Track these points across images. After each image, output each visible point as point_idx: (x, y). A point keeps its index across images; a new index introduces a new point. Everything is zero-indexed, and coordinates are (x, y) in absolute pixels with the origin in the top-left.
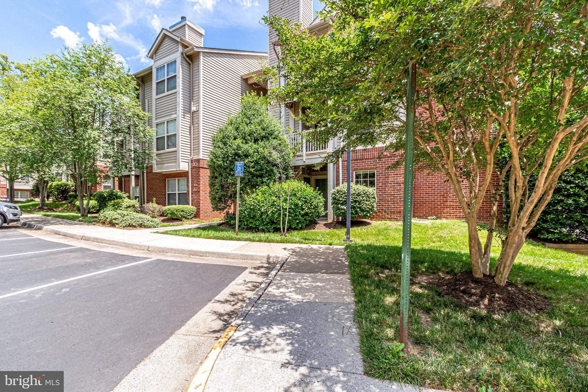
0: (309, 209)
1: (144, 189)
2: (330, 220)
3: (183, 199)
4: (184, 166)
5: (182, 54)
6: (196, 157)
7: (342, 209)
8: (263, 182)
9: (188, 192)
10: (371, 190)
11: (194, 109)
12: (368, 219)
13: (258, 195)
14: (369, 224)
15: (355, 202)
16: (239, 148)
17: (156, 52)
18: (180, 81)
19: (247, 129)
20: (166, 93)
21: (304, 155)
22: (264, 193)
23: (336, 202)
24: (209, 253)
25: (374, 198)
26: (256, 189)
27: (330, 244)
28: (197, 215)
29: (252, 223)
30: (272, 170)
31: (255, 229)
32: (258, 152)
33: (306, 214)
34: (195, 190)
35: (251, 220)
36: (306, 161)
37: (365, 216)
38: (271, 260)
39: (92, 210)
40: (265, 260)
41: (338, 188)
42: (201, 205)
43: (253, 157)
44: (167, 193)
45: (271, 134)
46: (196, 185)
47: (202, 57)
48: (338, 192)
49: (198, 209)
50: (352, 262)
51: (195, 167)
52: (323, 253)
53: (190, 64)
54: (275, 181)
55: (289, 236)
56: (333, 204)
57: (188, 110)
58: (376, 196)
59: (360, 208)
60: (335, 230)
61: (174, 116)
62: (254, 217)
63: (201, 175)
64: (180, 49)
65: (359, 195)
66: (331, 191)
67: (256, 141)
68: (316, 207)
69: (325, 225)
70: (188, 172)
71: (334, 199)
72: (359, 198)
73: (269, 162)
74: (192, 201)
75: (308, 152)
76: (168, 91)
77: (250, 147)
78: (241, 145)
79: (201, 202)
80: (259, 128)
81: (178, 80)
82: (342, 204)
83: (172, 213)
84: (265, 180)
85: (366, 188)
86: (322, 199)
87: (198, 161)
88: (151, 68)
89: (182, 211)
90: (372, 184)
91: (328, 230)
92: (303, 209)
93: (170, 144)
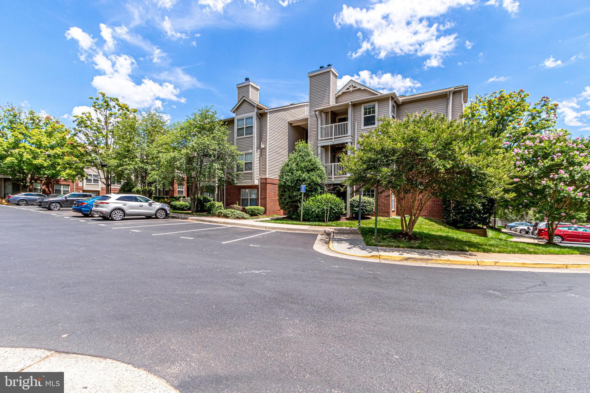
0: (337, 209)
1: (223, 195)
2: (348, 217)
3: (254, 202)
4: (257, 182)
5: (257, 113)
6: (263, 177)
7: (356, 210)
8: (312, 195)
9: (258, 198)
10: (372, 200)
11: (262, 146)
12: (370, 215)
13: (310, 202)
14: (370, 218)
15: (363, 206)
16: (300, 176)
17: (237, 109)
18: (255, 130)
19: (303, 165)
20: (245, 136)
21: (333, 178)
22: (313, 201)
23: (352, 206)
24: (297, 229)
25: (373, 204)
26: (308, 198)
27: (351, 227)
28: (265, 213)
29: (306, 217)
30: (317, 188)
31: (308, 220)
32: (310, 178)
33: (336, 212)
34: (263, 197)
35: (306, 216)
36: (334, 181)
37: (368, 214)
38: (326, 232)
39: (185, 208)
40: (324, 232)
41: (353, 198)
42: (267, 206)
43: (307, 181)
44: (241, 198)
45: (316, 168)
46: (264, 194)
47: (268, 115)
48: (353, 201)
49: (266, 209)
50: (362, 231)
51: (263, 183)
52: (348, 230)
53: (260, 118)
54: (318, 194)
55: (328, 223)
56: (350, 207)
57: (259, 147)
58: (374, 203)
59: (365, 209)
60: (352, 221)
61: (250, 151)
62: (308, 213)
63: (267, 188)
64: (256, 110)
65: (365, 202)
66: (349, 200)
67: (308, 171)
68: (341, 209)
69: (346, 219)
70: (258, 186)
71: (351, 204)
72: (365, 204)
73: (315, 184)
74: (261, 204)
75: (335, 176)
76: (246, 135)
77: (305, 175)
78: (301, 174)
79: (267, 204)
80: (309, 164)
81: (254, 130)
82: (356, 208)
83: (252, 211)
84: (313, 193)
85: (369, 199)
86: (344, 204)
87: (266, 179)
88: (234, 118)
89: (258, 210)
90: (373, 196)
91: (348, 222)
92: (334, 210)
93: (247, 168)
